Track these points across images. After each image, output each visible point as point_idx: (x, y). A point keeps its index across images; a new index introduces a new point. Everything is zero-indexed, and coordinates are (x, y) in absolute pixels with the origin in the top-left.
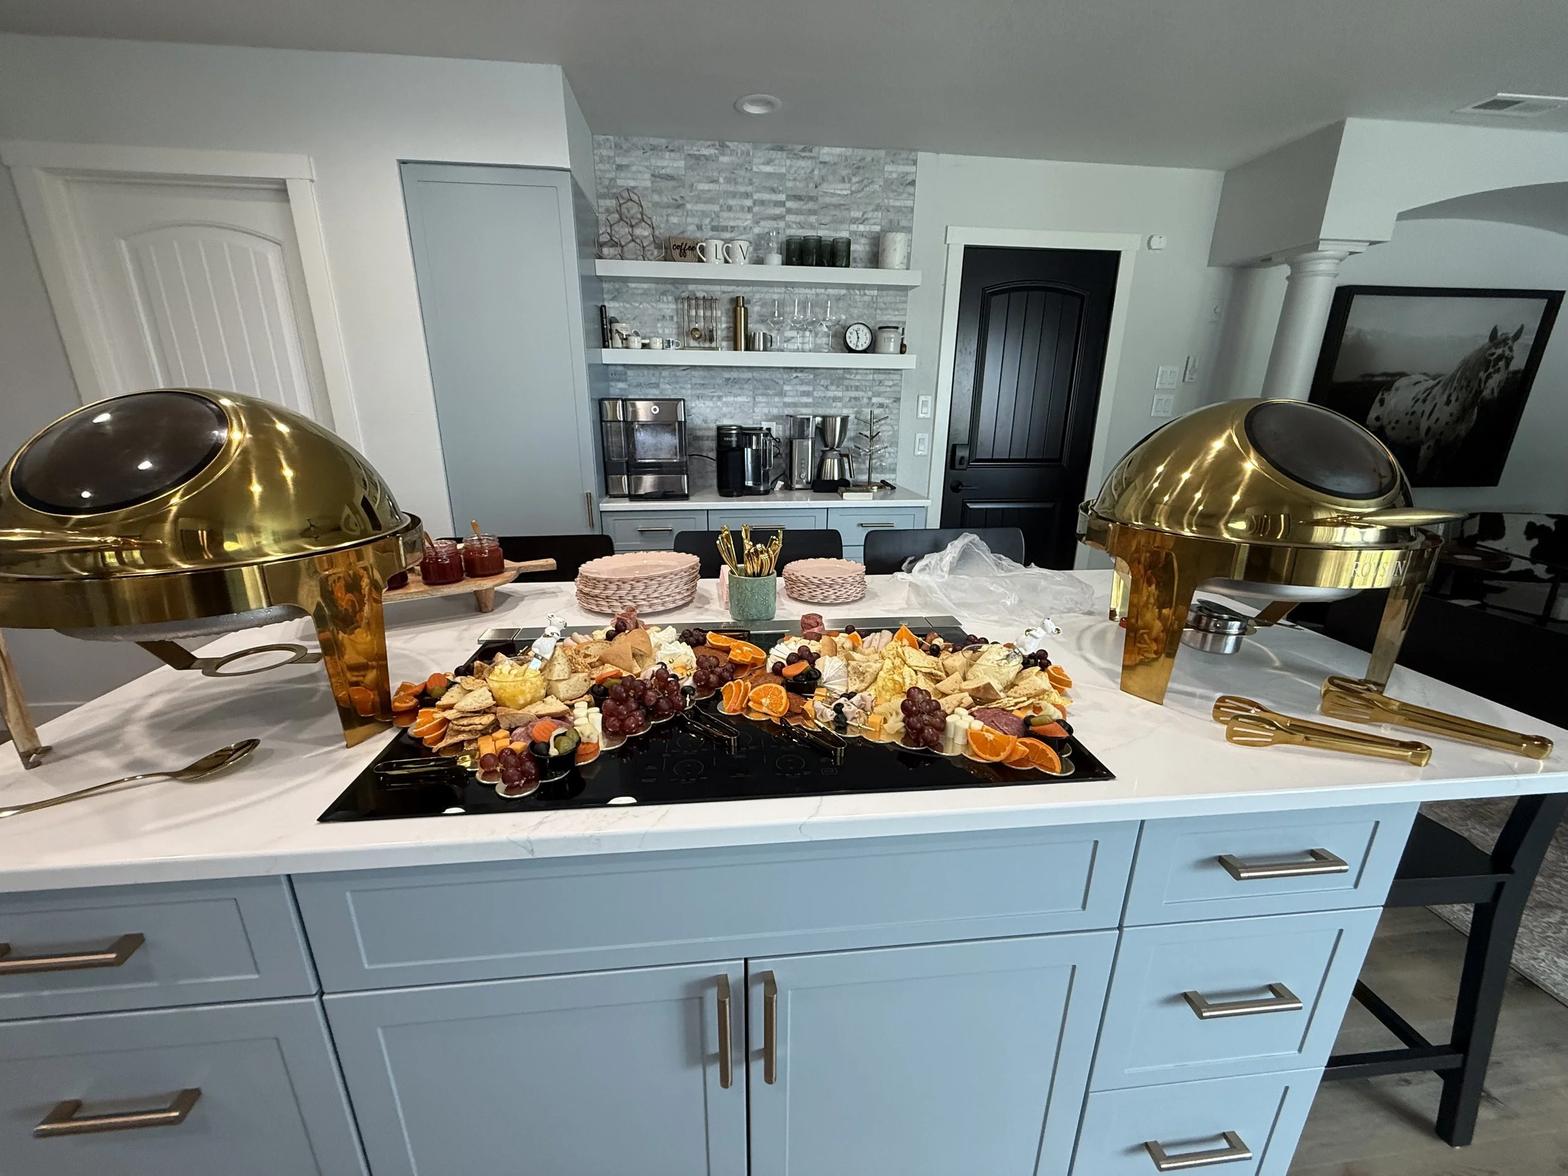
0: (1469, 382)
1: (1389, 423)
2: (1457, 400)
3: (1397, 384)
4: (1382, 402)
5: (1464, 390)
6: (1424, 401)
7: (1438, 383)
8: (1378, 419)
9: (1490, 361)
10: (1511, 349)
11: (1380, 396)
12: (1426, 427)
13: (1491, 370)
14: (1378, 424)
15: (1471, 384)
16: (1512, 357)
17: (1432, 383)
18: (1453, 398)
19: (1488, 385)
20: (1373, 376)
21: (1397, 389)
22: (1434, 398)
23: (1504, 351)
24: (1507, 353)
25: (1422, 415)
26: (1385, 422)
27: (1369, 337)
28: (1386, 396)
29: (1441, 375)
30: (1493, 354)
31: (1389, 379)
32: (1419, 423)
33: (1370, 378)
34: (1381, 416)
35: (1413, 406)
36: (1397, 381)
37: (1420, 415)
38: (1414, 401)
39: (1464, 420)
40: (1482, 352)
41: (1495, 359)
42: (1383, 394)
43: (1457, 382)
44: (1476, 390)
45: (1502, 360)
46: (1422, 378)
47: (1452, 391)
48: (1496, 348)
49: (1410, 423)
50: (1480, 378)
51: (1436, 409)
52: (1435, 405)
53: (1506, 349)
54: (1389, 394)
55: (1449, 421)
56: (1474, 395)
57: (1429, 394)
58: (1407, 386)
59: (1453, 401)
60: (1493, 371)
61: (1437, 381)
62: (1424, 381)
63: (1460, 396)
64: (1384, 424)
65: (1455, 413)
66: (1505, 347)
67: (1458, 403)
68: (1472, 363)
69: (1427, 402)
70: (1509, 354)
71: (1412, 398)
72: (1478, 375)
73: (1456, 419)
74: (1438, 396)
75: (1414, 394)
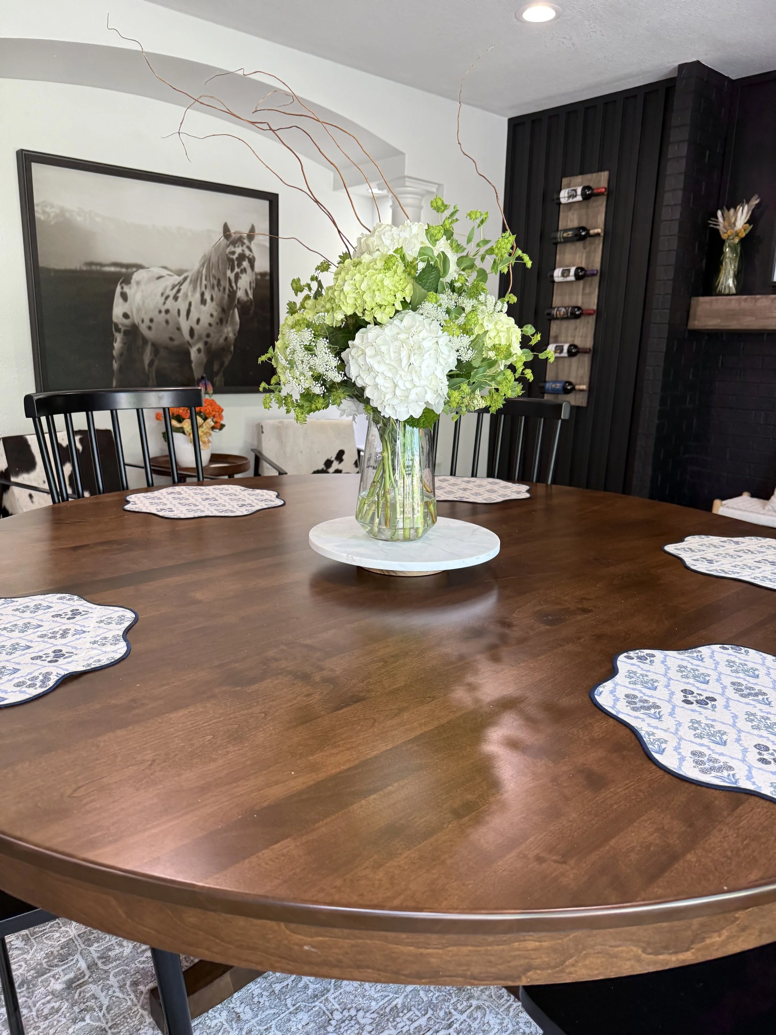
0: (219, 280)
1: (143, 321)
2: (212, 299)
3: (136, 277)
4: (124, 297)
5: (216, 289)
6: (176, 298)
7: (185, 279)
8: (126, 316)
9: (232, 260)
10: (250, 249)
11: (118, 290)
12: (189, 328)
13: (237, 270)
14: (126, 322)
15: (222, 283)
16: (254, 258)
17: (177, 279)
18: (207, 297)
19: (239, 285)
20: (101, 265)
21: (138, 283)
22: (186, 295)
23: (243, 251)
24: (247, 252)
25: (179, 314)
26: (137, 321)
27: (79, 219)
28: (126, 289)
29: (186, 271)
30: (233, 253)
31: (124, 270)
32: (178, 323)
33: (98, 268)
34: (129, 313)
35: (164, 303)
36: (135, 274)
37: (177, 314)
38: (164, 297)
39: (227, 322)
40: (221, 250)
41: (237, 258)
42: (122, 288)
43: (206, 279)
44: (229, 290)
45: (245, 260)
46: (164, 272)
47: (203, 289)
48: (235, 247)
49: (167, 322)
50: (229, 278)
51: (192, 308)
52: (190, 304)
53: (244, 248)
54: (130, 288)
55: (212, 323)
56: (229, 296)
57: (179, 291)
58: (150, 280)
59: (209, 300)
60: (239, 270)
61: (182, 277)
62: (167, 276)
63: (214, 296)
64: (136, 322)
65: (215, 314)
66: (242, 246)
67: (214, 303)
68: (214, 260)
69: (179, 300)
70: (250, 255)
71: (160, 294)
72: (225, 274)
73: (218, 321)
74: (190, 294)
75: (160, 290)
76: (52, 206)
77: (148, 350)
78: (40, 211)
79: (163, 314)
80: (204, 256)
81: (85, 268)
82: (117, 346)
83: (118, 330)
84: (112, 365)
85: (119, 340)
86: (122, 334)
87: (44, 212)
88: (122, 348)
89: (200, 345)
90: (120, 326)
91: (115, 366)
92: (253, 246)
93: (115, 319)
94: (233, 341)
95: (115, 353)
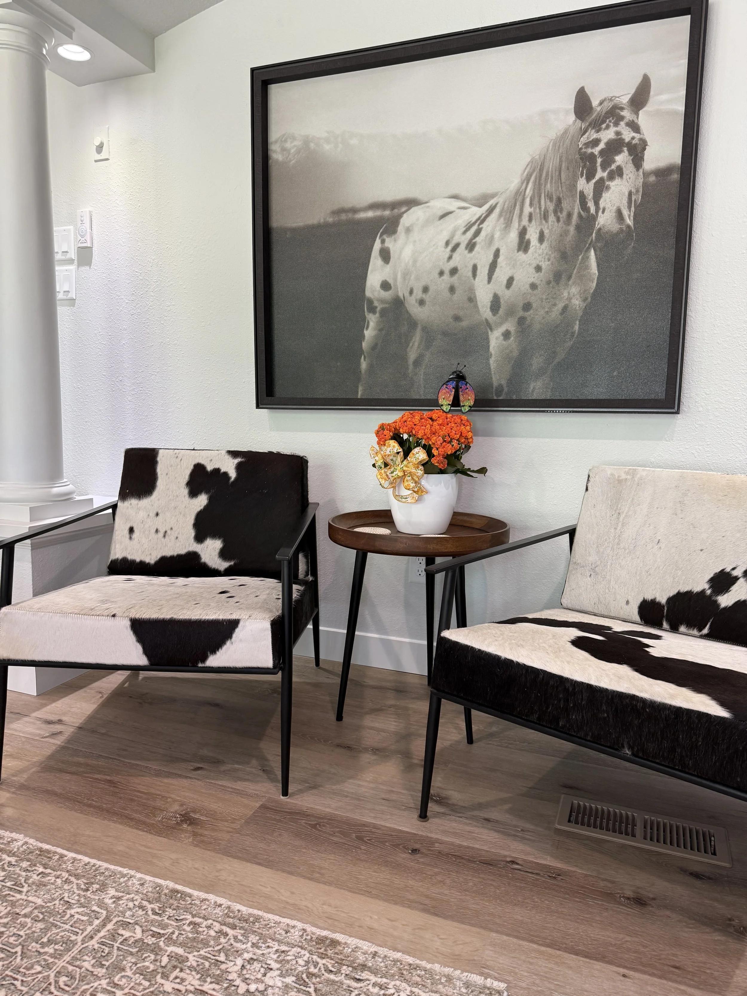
0: (559, 201)
1: (411, 292)
2: (541, 238)
3: (406, 220)
4: (386, 256)
5: (552, 218)
6: (471, 246)
7: (491, 210)
8: (385, 286)
9: (592, 157)
10: (634, 127)
11: (377, 245)
12: (490, 297)
13: (600, 174)
14: (387, 295)
15: (565, 205)
16: (644, 144)
17: (476, 212)
18: (532, 235)
19: (602, 204)
20: (354, 210)
21: (408, 230)
22: (491, 239)
23: (618, 133)
24: (628, 135)
25: (474, 274)
26: (402, 292)
27: (327, 147)
28: (389, 243)
29: (493, 196)
30: (596, 142)
31: (387, 213)
32: (471, 290)
33: (350, 215)
34: (391, 281)
35: (450, 258)
36: (405, 215)
37: (470, 274)
38: (450, 248)
39: (569, 278)
40: (568, 142)
41: (602, 152)
42: (383, 242)
43: (531, 205)
44: (580, 216)
45: (620, 152)
46: (454, 205)
47: (525, 222)
48: (598, 131)
49: (452, 289)
50: (582, 193)
51: (500, 260)
52: (497, 254)
53: (622, 127)
54: (395, 240)
55: (538, 282)
56: (578, 228)
57: (477, 233)
58: (428, 222)
59: (534, 241)
60: (605, 174)
61: (486, 207)
62: (458, 211)
63: (546, 232)
64: (401, 295)
65: (545, 265)
66: (616, 124)
67: (545, 244)
68: (551, 165)
69: (477, 248)
70: (633, 138)
71: (443, 243)
72: (574, 186)
73: (551, 277)
74: (497, 235)
75: (445, 236)
76: (294, 138)
77: (417, 337)
78: (278, 150)
79: (446, 277)
80: (532, 162)
81: (330, 220)
82: (369, 333)
83: (372, 310)
84: (359, 364)
85: (372, 324)
86: (378, 315)
87: (284, 150)
88: (376, 337)
89: (510, 325)
90: (376, 304)
91: (364, 365)
92: (643, 119)
93: (368, 293)
94: (580, 313)
95: (365, 345)
